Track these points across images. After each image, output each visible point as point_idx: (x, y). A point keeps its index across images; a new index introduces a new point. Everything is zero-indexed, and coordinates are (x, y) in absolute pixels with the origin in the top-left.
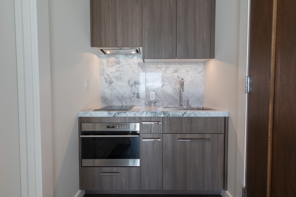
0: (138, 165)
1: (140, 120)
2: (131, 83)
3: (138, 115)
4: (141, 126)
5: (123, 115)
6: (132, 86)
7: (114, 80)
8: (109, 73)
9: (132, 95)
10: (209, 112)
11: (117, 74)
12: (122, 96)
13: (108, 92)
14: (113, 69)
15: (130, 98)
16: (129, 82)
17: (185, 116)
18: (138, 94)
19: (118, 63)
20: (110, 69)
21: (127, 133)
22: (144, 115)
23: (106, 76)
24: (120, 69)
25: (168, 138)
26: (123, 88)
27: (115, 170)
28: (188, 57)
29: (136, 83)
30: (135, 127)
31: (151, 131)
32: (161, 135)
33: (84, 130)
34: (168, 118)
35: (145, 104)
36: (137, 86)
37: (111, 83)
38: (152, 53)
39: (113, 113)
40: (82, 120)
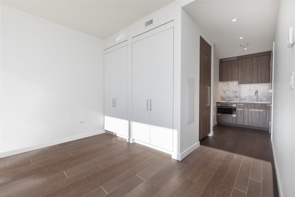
0: (235, 117)
1: (236, 103)
2: (233, 92)
3: (235, 102)
4: (237, 105)
5: (230, 102)
6: (234, 93)
7: (226, 91)
8: (224, 89)
9: (234, 96)
10: (262, 102)
11: (227, 89)
12: (230, 97)
13: (223, 95)
14: (226, 87)
15: (233, 98)
17: (253, 103)
18: (236, 96)
19: (228, 85)
20: (225, 87)
21: (232, 107)
22: (238, 102)
23: (223, 90)
24: (229, 87)
25: (246, 110)
26: (230, 94)
27: (227, 117)
28: (258, 83)
29: (236, 92)
30: (234, 105)
31: (240, 107)
32: (243, 108)
33: (218, 105)
34: (246, 103)
35: (240, 100)
36: (236, 93)
37: (225, 92)
38: (242, 82)
39: (227, 101)
40: (217, 103)
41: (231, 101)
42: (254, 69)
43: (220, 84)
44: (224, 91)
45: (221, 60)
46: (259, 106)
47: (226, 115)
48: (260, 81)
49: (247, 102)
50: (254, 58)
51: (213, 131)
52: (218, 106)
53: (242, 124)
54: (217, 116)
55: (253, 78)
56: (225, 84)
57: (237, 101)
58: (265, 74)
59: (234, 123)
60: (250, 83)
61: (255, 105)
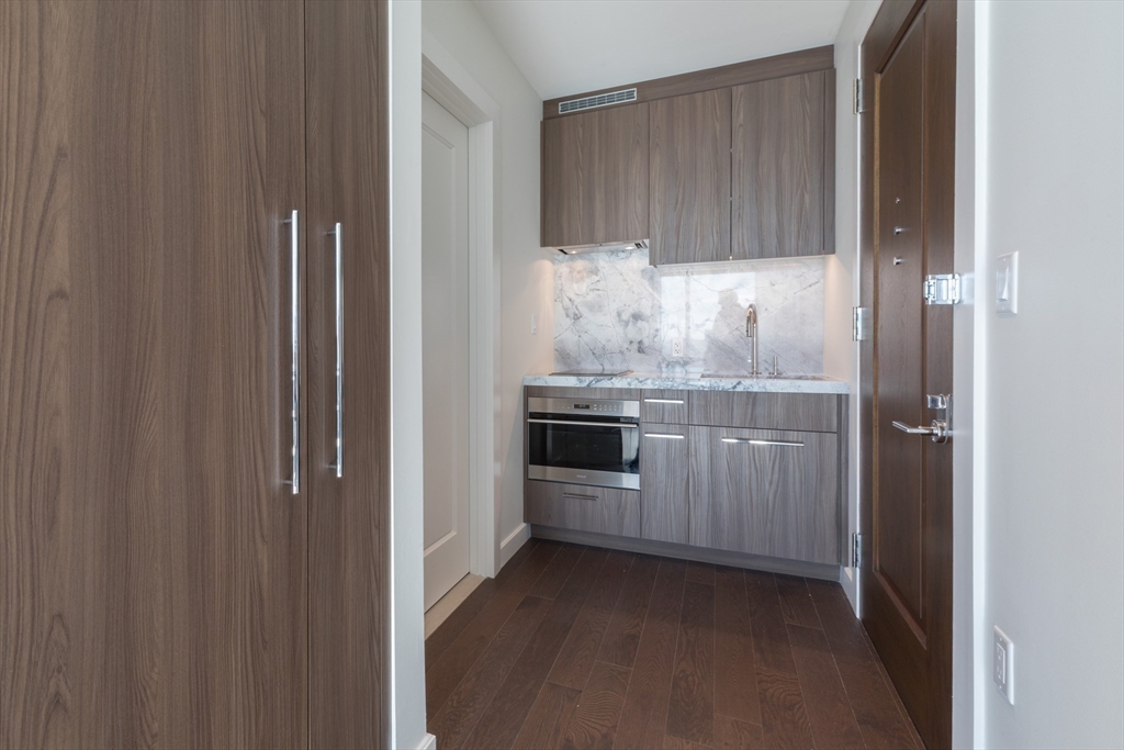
0: (637, 487)
1: (640, 395)
2: (625, 317)
3: (635, 385)
4: (643, 407)
5: (606, 384)
6: (627, 323)
7: (584, 310)
8: (573, 296)
9: (626, 346)
11: (591, 297)
12: (603, 348)
13: (570, 339)
14: (583, 287)
15: (622, 353)
16: (619, 315)
17: (740, 389)
18: (640, 342)
19: (595, 271)
20: (575, 286)
21: (614, 419)
22: (649, 385)
23: (567, 303)
24: (599, 286)
25: (701, 435)
26: (605, 329)
27: (589, 491)
28: (762, 255)
29: (637, 317)
30: (631, 409)
31: (663, 420)
32: (685, 427)
33: (532, 409)
34: (699, 392)
35: (659, 366)
36: (639, 323)
37: (577, 317)
38: (672, 252)
39: (588, 380)
40: (529, 392)
41: (612, 375)
42: (735, 167)
43: (547, 265)
44: (571, 312)
45: (549, 106)
46: (779, 411)
47: (582, 474)
48: (774, 241)
49: (705, 384)
50: (738, 91)
51: (430, 730)
52: (533, 415)
53: (674, 536)
54: (530, 485)
55: (734, 221)
56: (580, 264)
57: (643, 376)
58: (803, 197)
59: (630, 530)
60: (719, 258)
61: (754, 404)
